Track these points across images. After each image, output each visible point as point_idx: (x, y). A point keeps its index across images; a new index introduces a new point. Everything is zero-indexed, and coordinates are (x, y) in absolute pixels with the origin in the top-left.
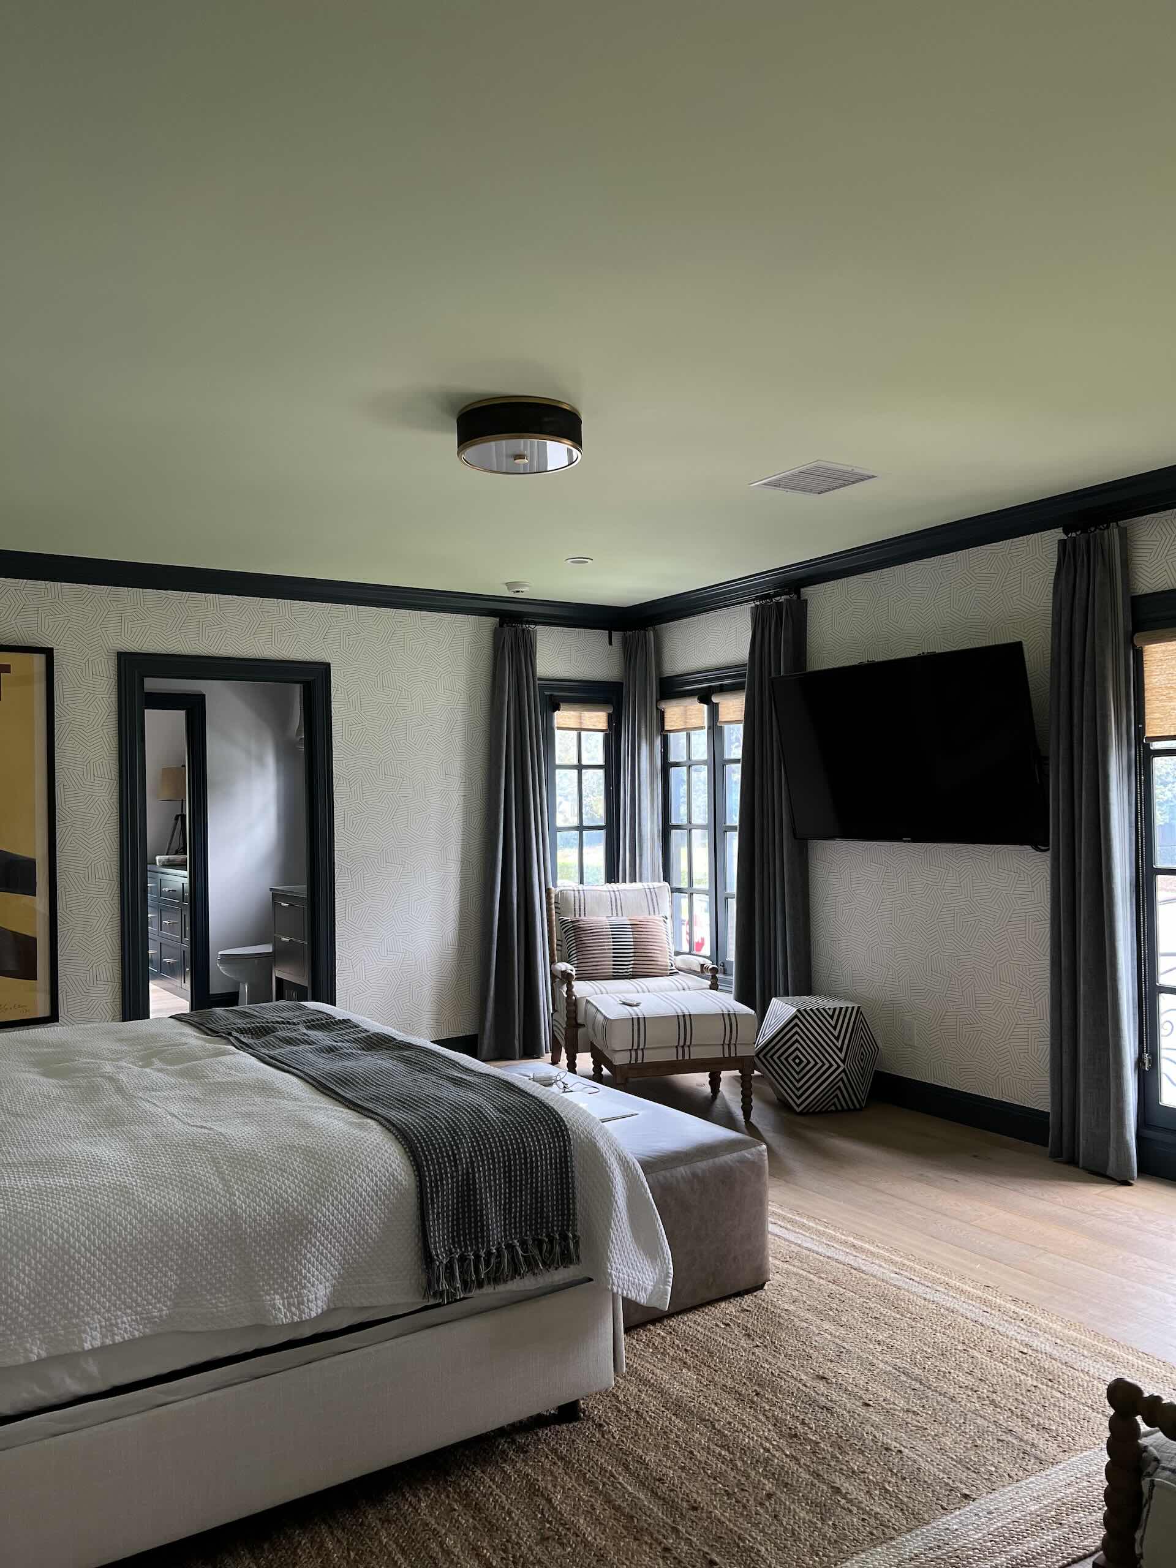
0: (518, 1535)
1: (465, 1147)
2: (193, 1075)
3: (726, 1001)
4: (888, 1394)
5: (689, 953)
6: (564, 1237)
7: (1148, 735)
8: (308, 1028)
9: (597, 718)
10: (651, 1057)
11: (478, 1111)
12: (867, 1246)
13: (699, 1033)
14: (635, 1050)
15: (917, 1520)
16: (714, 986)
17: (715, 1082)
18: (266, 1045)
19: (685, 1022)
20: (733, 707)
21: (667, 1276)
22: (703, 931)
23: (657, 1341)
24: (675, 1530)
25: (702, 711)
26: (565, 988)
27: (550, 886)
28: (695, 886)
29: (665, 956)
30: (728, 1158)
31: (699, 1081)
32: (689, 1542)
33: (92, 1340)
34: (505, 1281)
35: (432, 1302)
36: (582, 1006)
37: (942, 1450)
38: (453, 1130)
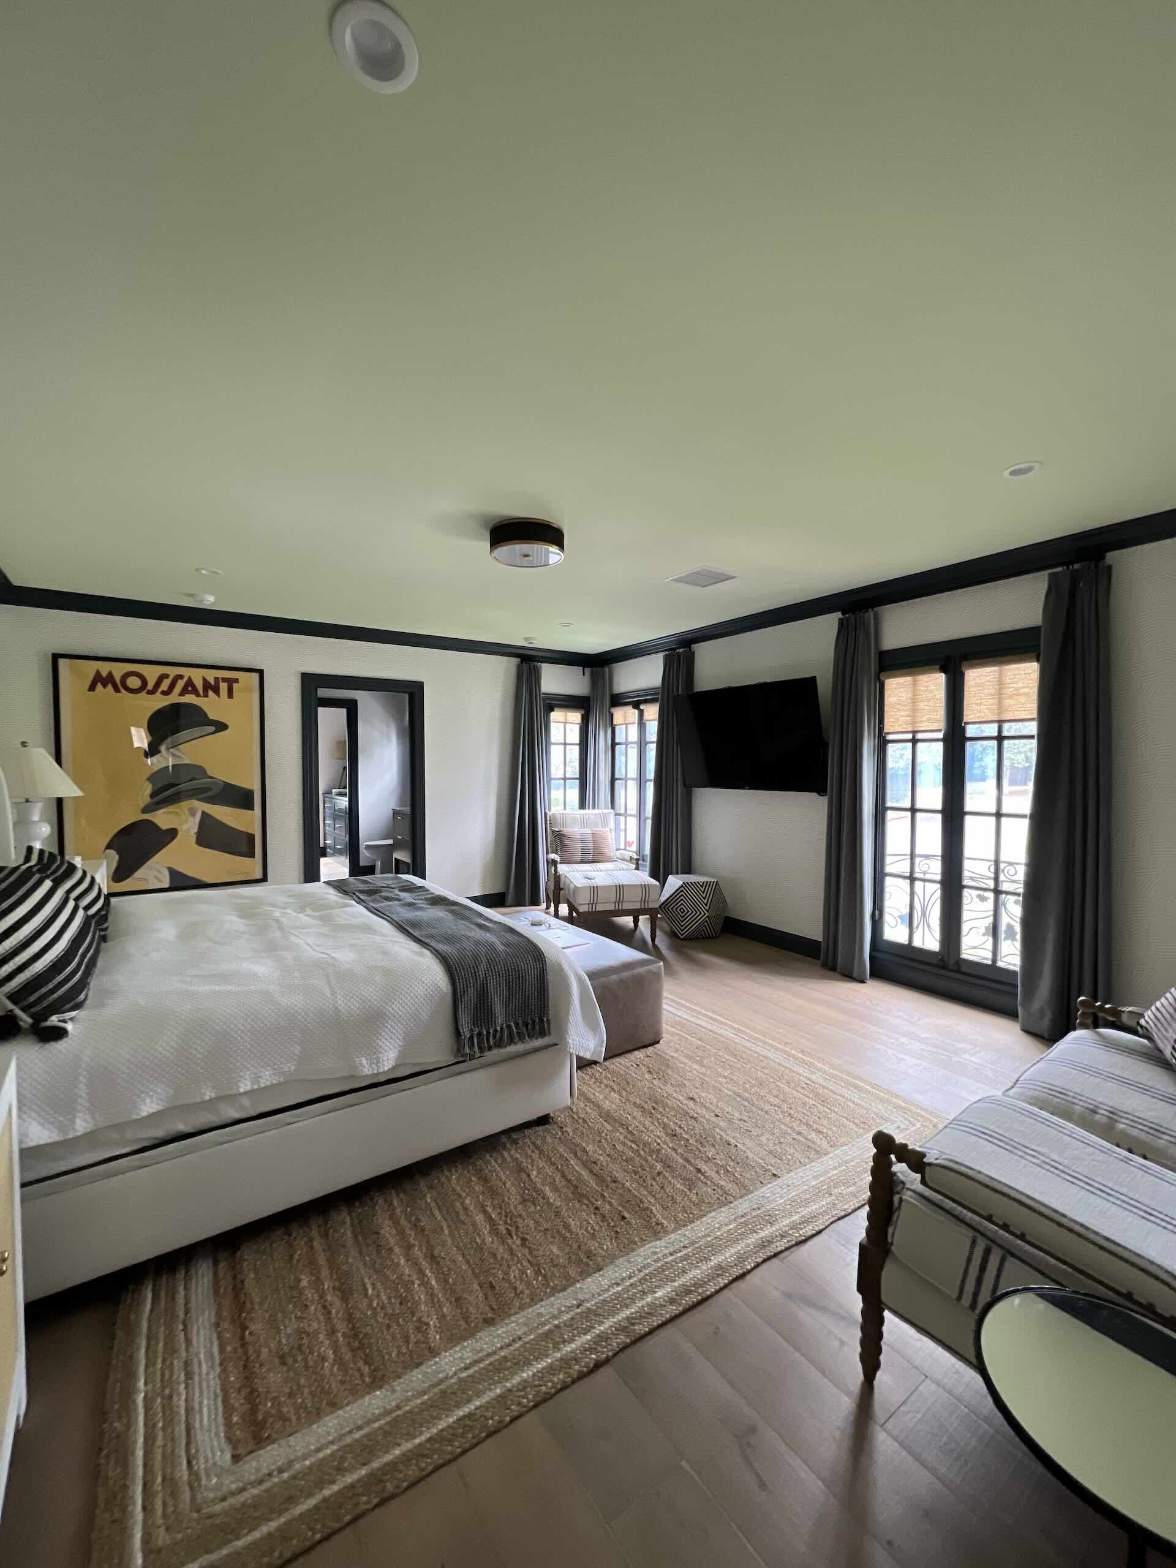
0: (509, 1198)
1: (483, 966)
2: (326, 919)
3: (644, 877)
4: (730, 1109)
5: (625, 849)
6: (542, 1021)
7: (885, 731)
8: (400, 891)
9: (575, 717)
10: (600, 908)
11: (492, 945)
12: (718, 1018)
13: (627, 895)
14: (591, 904)
15: (745, 1190)
16: (637, 868)
17: (636, 921)
18: (374, 901)
19: (620, 889)
20: (652, 712)
21: (603, 1043)
22: (632, 836)
23: (597, 1075)
24: (603, 1196)
25: (634, 714)
26: (553, 869)
27: (547, 811)
28: (628, 812)
29: (610, 850)
30: (641, 970)
31: (628, 921)
32: (610, 1203)
33: (245, 1086)
34: (506, 1047)
35: (460, 1059)
36: (562, 879)
37: (760, 1145)
38: (476, 957)
